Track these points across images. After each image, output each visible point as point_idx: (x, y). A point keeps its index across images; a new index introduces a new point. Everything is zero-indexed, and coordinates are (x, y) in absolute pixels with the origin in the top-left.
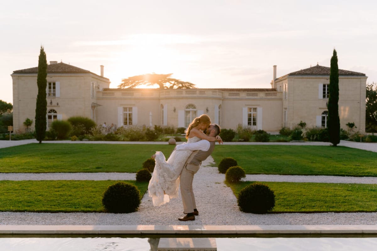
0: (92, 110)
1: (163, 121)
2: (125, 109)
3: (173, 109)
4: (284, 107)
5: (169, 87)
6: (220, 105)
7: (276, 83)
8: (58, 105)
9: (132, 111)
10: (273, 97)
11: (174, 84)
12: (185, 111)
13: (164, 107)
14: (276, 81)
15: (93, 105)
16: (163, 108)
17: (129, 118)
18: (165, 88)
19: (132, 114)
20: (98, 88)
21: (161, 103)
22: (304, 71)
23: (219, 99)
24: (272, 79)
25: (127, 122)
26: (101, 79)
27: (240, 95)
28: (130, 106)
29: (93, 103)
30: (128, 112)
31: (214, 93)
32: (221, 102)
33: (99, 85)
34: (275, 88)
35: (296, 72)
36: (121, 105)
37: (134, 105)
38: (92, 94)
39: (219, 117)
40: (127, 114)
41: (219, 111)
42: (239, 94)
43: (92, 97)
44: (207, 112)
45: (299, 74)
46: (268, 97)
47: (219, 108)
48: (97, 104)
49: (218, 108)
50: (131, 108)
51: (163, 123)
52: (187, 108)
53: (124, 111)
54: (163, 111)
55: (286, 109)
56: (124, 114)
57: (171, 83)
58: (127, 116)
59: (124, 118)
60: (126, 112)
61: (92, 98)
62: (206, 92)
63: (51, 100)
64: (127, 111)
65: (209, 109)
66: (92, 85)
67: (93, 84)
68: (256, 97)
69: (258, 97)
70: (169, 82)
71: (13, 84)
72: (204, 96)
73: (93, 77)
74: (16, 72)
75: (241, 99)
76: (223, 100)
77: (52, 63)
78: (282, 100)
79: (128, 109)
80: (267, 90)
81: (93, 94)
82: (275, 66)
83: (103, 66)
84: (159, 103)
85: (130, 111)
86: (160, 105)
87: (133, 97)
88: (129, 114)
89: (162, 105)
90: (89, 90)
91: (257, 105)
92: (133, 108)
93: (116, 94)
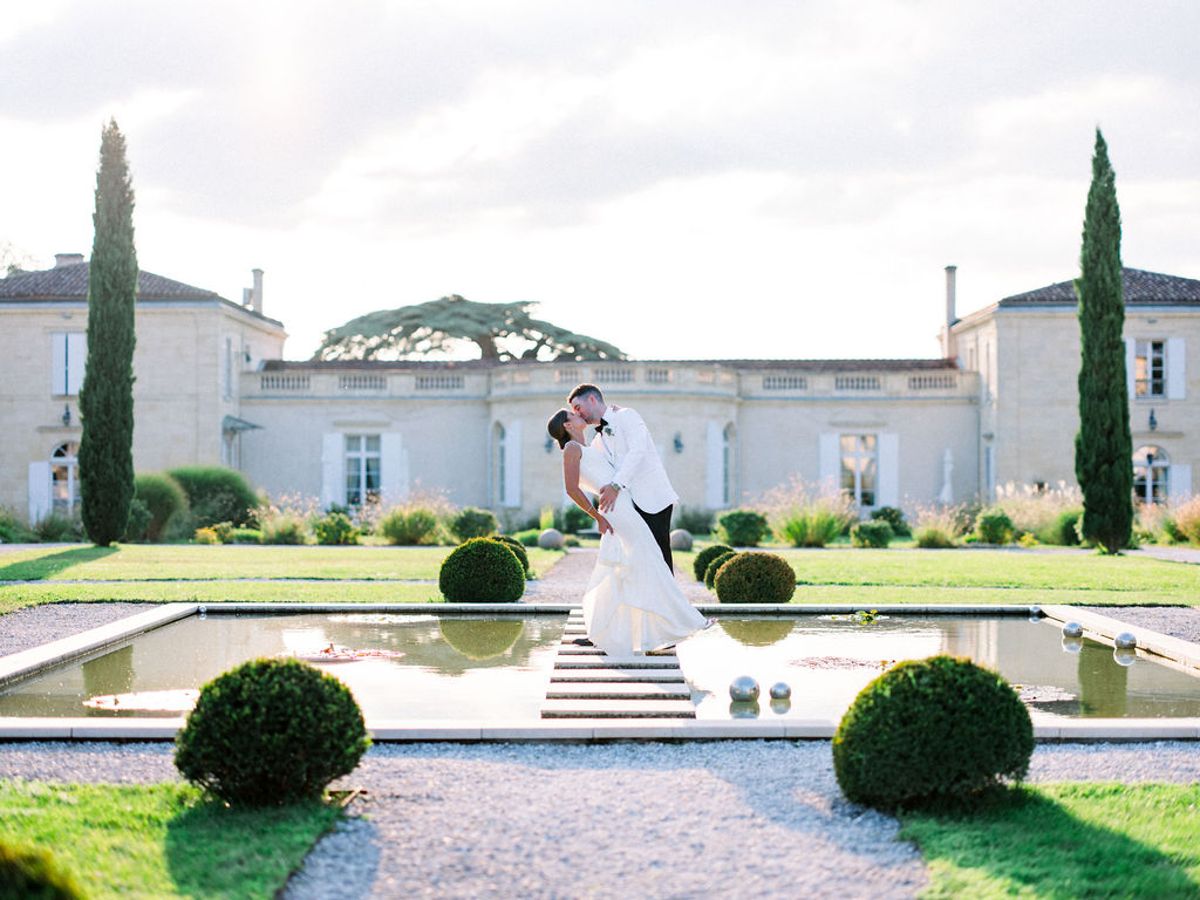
0: (225, 447)
1: (502, 489)
2: (352, 441)
4: (984, 431)
5: (519, 355)
6: (729, 426)
7: (953, 335)
9: (378, 450)
10: (942, 393)
11: (542, 342)
13: (509, 432)
14: (954, 328)
15: (229, 425)
16: (503, 434)
17: (369, 478)
18: (504, 358)
19: (377, 460)
20: (248, 359)
21: (495, 417)
22: (1059, 290)
23: (728, 400)
25: (357, 494)
26: (257, 322)
27: (809, 385)
28: (373, 431)
29: (229, 418)
30: (363, 454)
31: (703, 378)
32: (732, 412)
33: (248, 347)
34: (953, 356)
35: (1029, 293)
36: (337, 424)
37: (386, 425)
38: (224, 385)
39: (726, 471)
40: (358, 461)
41: (726, 451)
42: (805, 381)
43: (224, 393)
44: (679, 452)
45: (1040, 300)
46: (922, 393)
47: (726, 435)
48: (240, 421)
49: (721, 437)
50: (377, 438)
51: (502, 498)
53: (349, 448)
54: (502, 450)
55: (990, 437)
56: (350, 460)
57: (528, 338)
58: (359, 470)
59: (349, 478)
60: (353, 455)
61: (225, 399)
62: (671, 375)
63: (67, 408)
64: (359, 449)
65: (683, 441)
66: (224, 346)
67: (229, 342)
68: (871, 393)
69: (881, 394)
70: (520, 333)
72: (664, 387)
73: (229, 317)
75: (812, 401)
76: (740, 404)
77: (66, 263)
78: (976, 404)
79: (363, 441)
80: (920, 365)
81: (229, 382)
82: (951, 270)
83: (262, 272)
84: (488, 416)
85: (372, 450)
86: (491, 427)
87: (385, 393)
88: (368, 460)
89: (499, 425)
90: (216, 365)
91: (876, 425)
92: (385, 439)
93: (319, 384)
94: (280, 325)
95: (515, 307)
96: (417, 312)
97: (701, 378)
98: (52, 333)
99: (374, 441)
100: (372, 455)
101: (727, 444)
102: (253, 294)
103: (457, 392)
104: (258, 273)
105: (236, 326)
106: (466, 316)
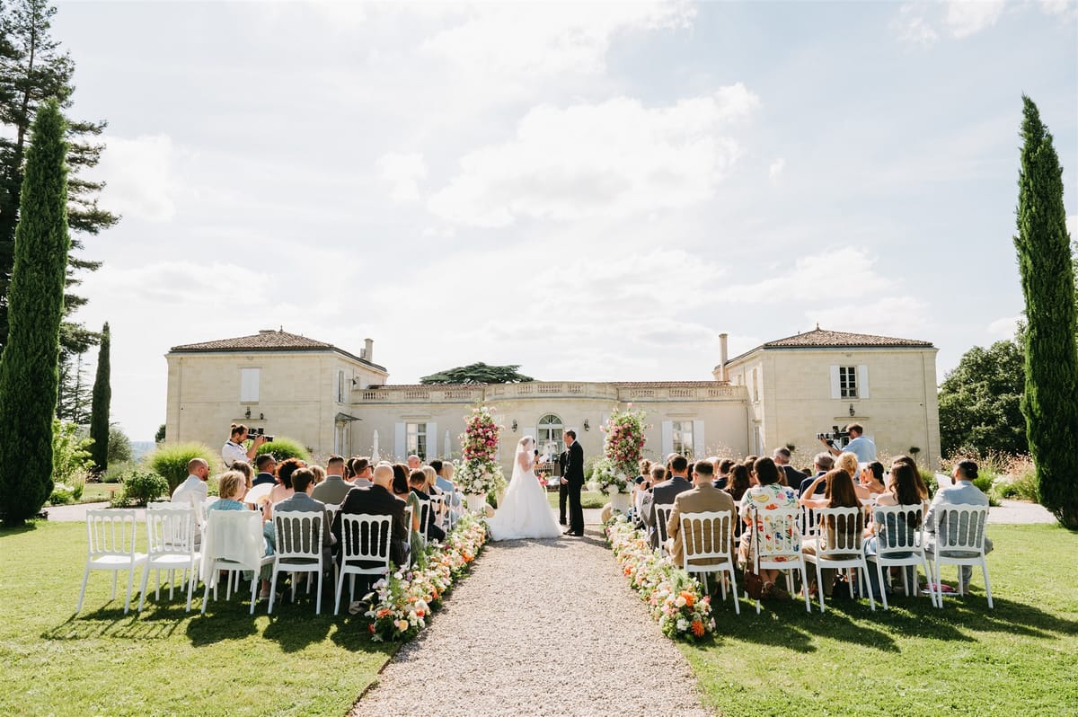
0: (336, 429)
3: (512, 425)
4: (752, 417)
7: (727, 369)
8: (262, 418)
9: (425, 431)
12: (537, 428)
14: (726, 366)
15: (341, 417)
19: (425, 436)
20: (356, 383)
23: (612, 401)
24: (719, 362)
26: (364, 365)
27: (655, 394)
28: (421, 421)
29: (341, 413)
33: (356, 377)
36: (402, 417)
37: (430, 418)
38: (337, 395)
42: (651, 393)
43: (337, 400)
44: (587, 429)
46: (715, 398)
48: (349, 416)
50: (424, 425)
52: (542, 422)
55: (757, 422)
61: (337, 403)
62: (582, 388)
63: (248, 409)
65: (589, 424)
66: (338, 374)
67: (340, 372)
68: (689, 399)
71: (170, 373)
73: (342, 359)
74: (176, 350)
75: (658, 402)
76: (619, 405)
79: (417, 427)
80: (709, 384)
81: (341, 394)
82: (723, 336)
83: (372, 341)
85: (422, 432)
87: (429, 401)
88: (420, 436)
90: (331, 385)
91: (691, 415)
92: (428, 425)
93: (394, 396)
94: (384, 369)
95: (508, 369)
97: (598, 390)
98: (241, 368)
99: (422, 426)
100: (422, 434)
102: (364, 352)
103: (467, 399)
104: (369, 341)
105: (348, 365)
106: (486, 372)
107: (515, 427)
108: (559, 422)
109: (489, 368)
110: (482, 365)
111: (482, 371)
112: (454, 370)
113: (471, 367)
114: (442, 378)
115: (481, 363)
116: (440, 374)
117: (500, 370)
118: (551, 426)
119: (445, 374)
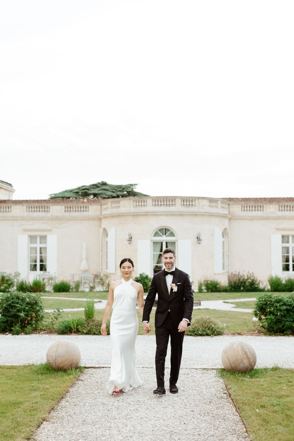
1: (107, 262)
2: (32, 239)
3: (127, 238)
6: (225, 229)
9: (46, 243)
12: (151, 240)
13: (110, 234)
16: (107, 235)
17: (41, 257)
19: (46, 248)
21: (103, 226)
25: (35, 266)
27: (265, 209)
28: (43, 234)
30: (38, 245)
31: (211, 204)
32: (226, 223)
36: (25, 230)
37: (50, 230)
40: (35, 249)
41: (223, 242)
44: (199, 243)
47: (223, 235)
49: (221, 236)
50: (45, 237)
51: (107, 269)
52: (156, 234)
53: (31, 242)
54: (107, 242)
56: (31, 248)
58: (36, 253)
59: (31, 257)
60: (33, 245)
62: (195, 203)
64: (36, 243)
65: (202, 238)
72: (191, 209)
75: (267, 218)
76: (230, 219)
79: (38, 239)
84: (100, 226)
85: (43, 243)
86: (101, 230)
87: (49, 215)
88: (41, 248)
89: (105, 230)
92: (49, 237)
93: (17, 210)
94: (10, 185)
95: (127, 187)
96: (87, 188)
99: (43, 238)
100: (43, 246)
101: (224, 240)
103: (85, 214)
106: (107, 190)
107: (130, 239)
108: (172, 234)
109: (111, 186)
110: (104, 184)
111: (104, 189)
112: (79, 188)
113: (94, 185)
114: (67, 195)
115: (103, 182)
116: (66, 191)
117: (121, 188)
118: (164, 239)
119: (71, 191)
